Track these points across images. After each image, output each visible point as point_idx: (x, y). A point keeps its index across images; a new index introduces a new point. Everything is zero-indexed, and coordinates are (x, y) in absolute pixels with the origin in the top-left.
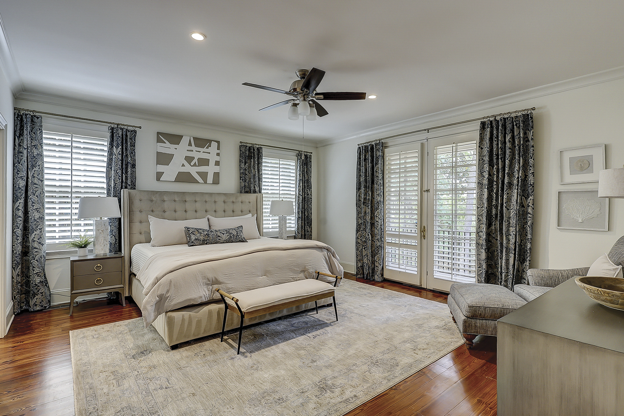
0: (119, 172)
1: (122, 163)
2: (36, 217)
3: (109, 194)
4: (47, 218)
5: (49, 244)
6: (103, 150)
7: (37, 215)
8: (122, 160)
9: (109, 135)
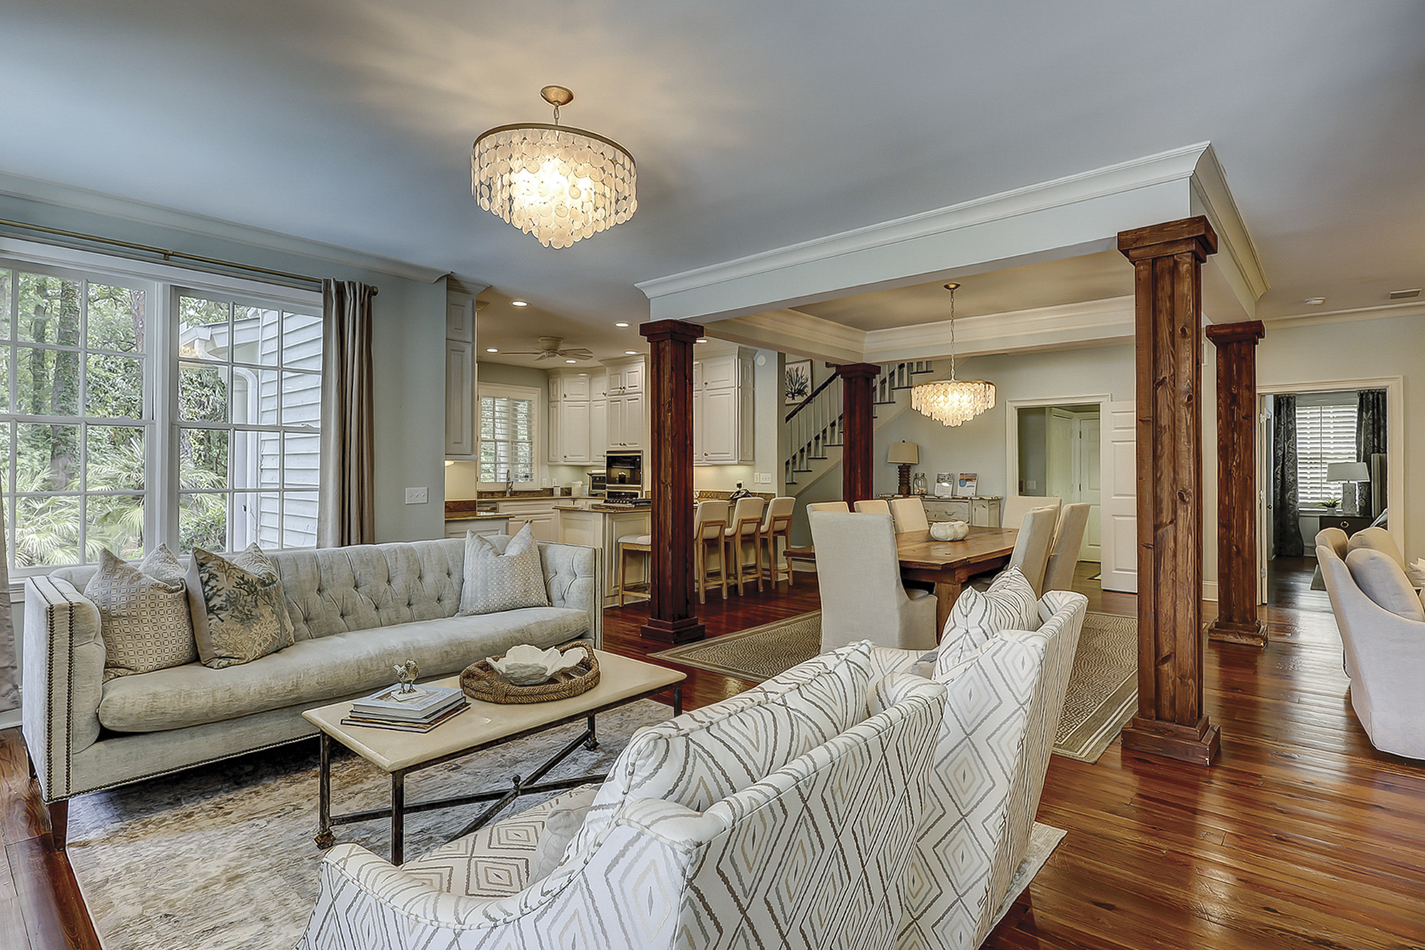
0: (1371, 436)
1: (1374, 428)
2: (1292, 479)
3: (1358, 460)
4: (1299, 481)
5: (1301, 503)
6: (1353, 417)
7: (1292, 478)
8: (1373, 424)
9: (1358, 400)
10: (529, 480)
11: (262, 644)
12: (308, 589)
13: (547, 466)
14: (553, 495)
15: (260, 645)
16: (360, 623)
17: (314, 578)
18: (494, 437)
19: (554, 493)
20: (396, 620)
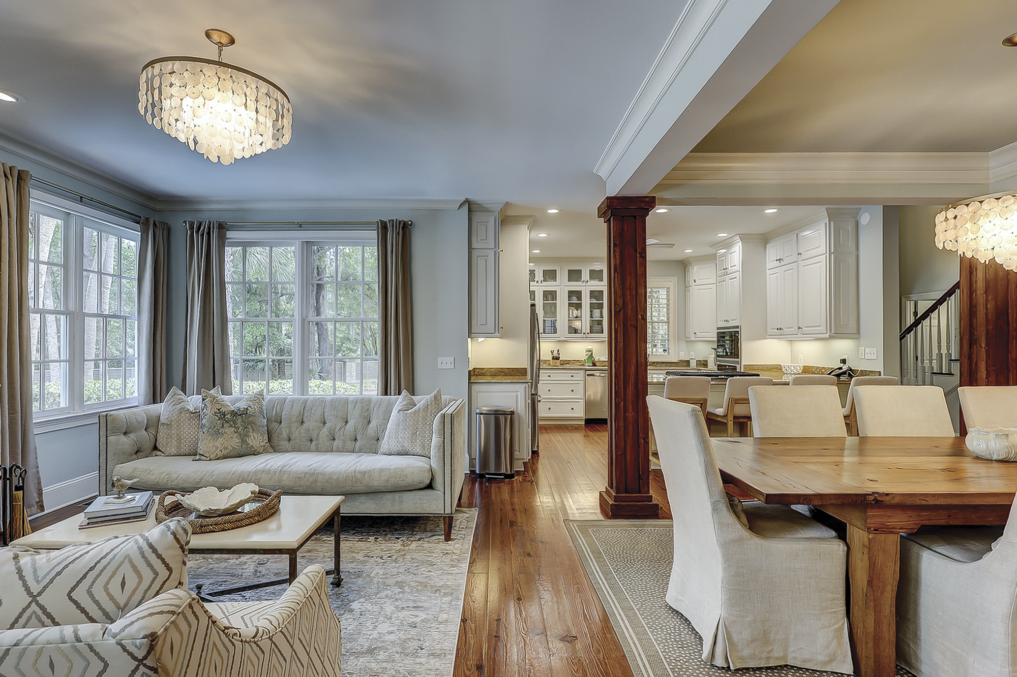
10: (666, 354)
11: (223, 450)
12: (294, 421)
13: (685, 342)
14: (689, 367)
15: (221, 451)
16: (319, 448)
17: (300, 414)
18: (651, 319)
19: (690, 365)
20: (342, 449)
